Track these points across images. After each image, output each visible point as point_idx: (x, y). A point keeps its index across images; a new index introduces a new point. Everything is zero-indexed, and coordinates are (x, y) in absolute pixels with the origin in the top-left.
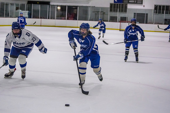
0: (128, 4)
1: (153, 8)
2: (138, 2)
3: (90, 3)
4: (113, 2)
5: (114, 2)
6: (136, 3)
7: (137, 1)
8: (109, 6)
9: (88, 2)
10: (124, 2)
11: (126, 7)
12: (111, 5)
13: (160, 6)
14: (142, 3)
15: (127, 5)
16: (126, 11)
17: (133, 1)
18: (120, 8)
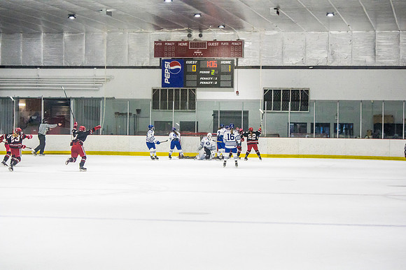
0: (198, 89)
1: (261, 97)
2: (222, 84)
3: (101, 88)
4: (159, 86)
6: (218, 86)
9: (98, 87)
10: (188, 84)
11: (193, 98)
12: (155, 92)
13: (277, 92)
14: (232, 86)
16: (193, 107)
17: (210, 81)
18: (177, 99)
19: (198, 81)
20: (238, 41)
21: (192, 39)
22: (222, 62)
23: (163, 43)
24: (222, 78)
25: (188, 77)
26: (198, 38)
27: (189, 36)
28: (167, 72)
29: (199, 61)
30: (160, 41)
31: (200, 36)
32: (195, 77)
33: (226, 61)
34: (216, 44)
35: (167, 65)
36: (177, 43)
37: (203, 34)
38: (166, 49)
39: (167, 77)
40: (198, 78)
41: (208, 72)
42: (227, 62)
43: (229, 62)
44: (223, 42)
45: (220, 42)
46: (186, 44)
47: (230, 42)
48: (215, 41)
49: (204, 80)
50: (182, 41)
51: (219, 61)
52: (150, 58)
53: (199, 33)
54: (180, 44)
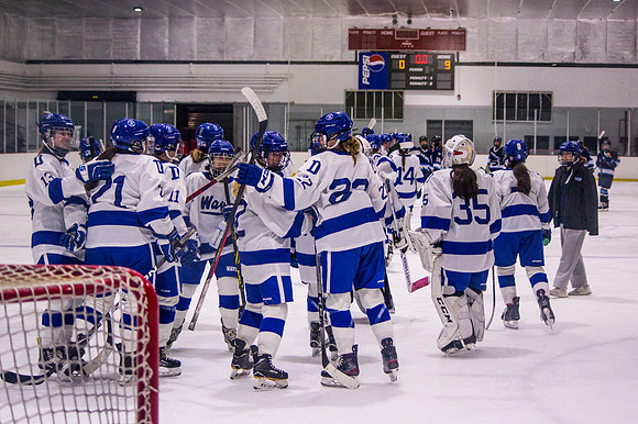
0: (406, 91)
2: (439, 86)
4: (355, 87)
5: (360, 88)
7: (435, 81)
8: (341, 101)
10: (393, 84)
11: (400, 102)
12: (349, 95)
13: (511, 96)
17: (423, 81)
18: (379, 105)
19: (408, 81)
20: (460, 30)
21: (398, 27)
22: (439, 57)
23: (361, 31)
24: (440, 77)
25: (394, 76)
26: (406, 25)
27: (395, 22)
28: (365, 68)
30: (355, 29)
31: (409, 22)
32: (403, 76)
33: (444, 56)
34: (431, 33)
35: (366, 60)
36: (379, 31)
37: (413, 19)
38: (364, 39)
39: (366, 75)
40: (408, 78)
41: (421, 70)
42: (446, 57)
43: (448, 57)
44: (441, 31)
45: (436, 31)
46: (391, 33)
47: (450, 31)
48: (429, 29)
49: (415, 80)
50: (386, 29)
51: (435, 55)
52: (343, 50)
53: (407, 19)
54: (383, 33)
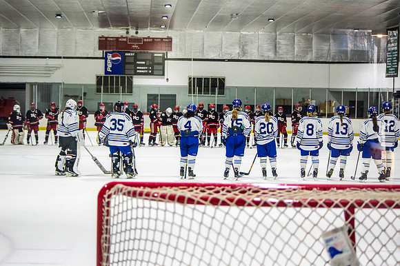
0: (134, 76)
1: (186, 84)
2: (155, 72)
3: (52, 75)
4: (102, 73)
5: (105, 74)
6: (152, 74)
7: (152, 70)
8: (94, 82)
9: (48, 74)
10: (127, 72)
11: (130, 83)
12: (99, 78)
13: (200, 80)
14: (164, 75)
15: (132, 77)
16: (130, 91)
17: (145, 70)
18: (117, 84)
19: (136, 69)
20: (168, 38)
21: (129, 36)
22: (155, 55)
23: (106, 38)
24: (156, 67)
25: (127, 67)
26: (134, 35)
27: (128, 33)
28: (109, 62)
29: (136, 53)
30: (103, 37)
31: (137, 33)
32: (132, 67)
33: (158, 54)
34: (150, 40)
36: (117, 38)
37: (139, 31)
38: (108, 43)
39: (110, 66)
40: (135, 67)
41: (144, 63)
43: (161, 55)
44: (157, 38)
45: (153, 39)
46: (125, 40)
47: (162, 39)
48: (149, 38)
49: (141, 69)
50: (122, 37)
51: (153, 54)
52: (95, 50)
53: (135, 31)
54: (120, 40)
